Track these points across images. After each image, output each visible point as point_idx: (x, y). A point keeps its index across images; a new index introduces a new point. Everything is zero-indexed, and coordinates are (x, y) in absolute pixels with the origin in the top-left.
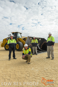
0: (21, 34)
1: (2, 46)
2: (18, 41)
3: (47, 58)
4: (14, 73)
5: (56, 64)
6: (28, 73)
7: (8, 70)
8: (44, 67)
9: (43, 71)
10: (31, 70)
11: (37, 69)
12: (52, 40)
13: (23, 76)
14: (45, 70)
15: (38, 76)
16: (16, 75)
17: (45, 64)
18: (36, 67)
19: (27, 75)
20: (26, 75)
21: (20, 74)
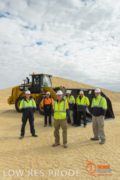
0: (50, 76)
1: (10, 102)
2: (44, 93)
3: (92, 139)
4: (36, 161)
5: (107, 149)
6: (57, 162)
7: (27, 157)
8: (84, 155)
9: (81, 161)
10: (63, 157)
11: (72, 157)
12: (101, 105)
13: (49, 166)
14: (83, 159)
15: (71, 167)
16: (38, 164)
17: (88, 149)
18: (72, 154)
19: (55, 165)
20: (53, 166)
21: (45, 164)
